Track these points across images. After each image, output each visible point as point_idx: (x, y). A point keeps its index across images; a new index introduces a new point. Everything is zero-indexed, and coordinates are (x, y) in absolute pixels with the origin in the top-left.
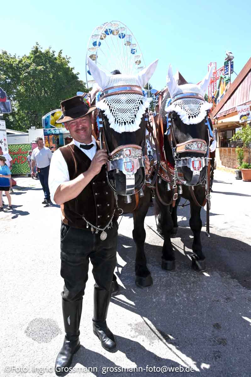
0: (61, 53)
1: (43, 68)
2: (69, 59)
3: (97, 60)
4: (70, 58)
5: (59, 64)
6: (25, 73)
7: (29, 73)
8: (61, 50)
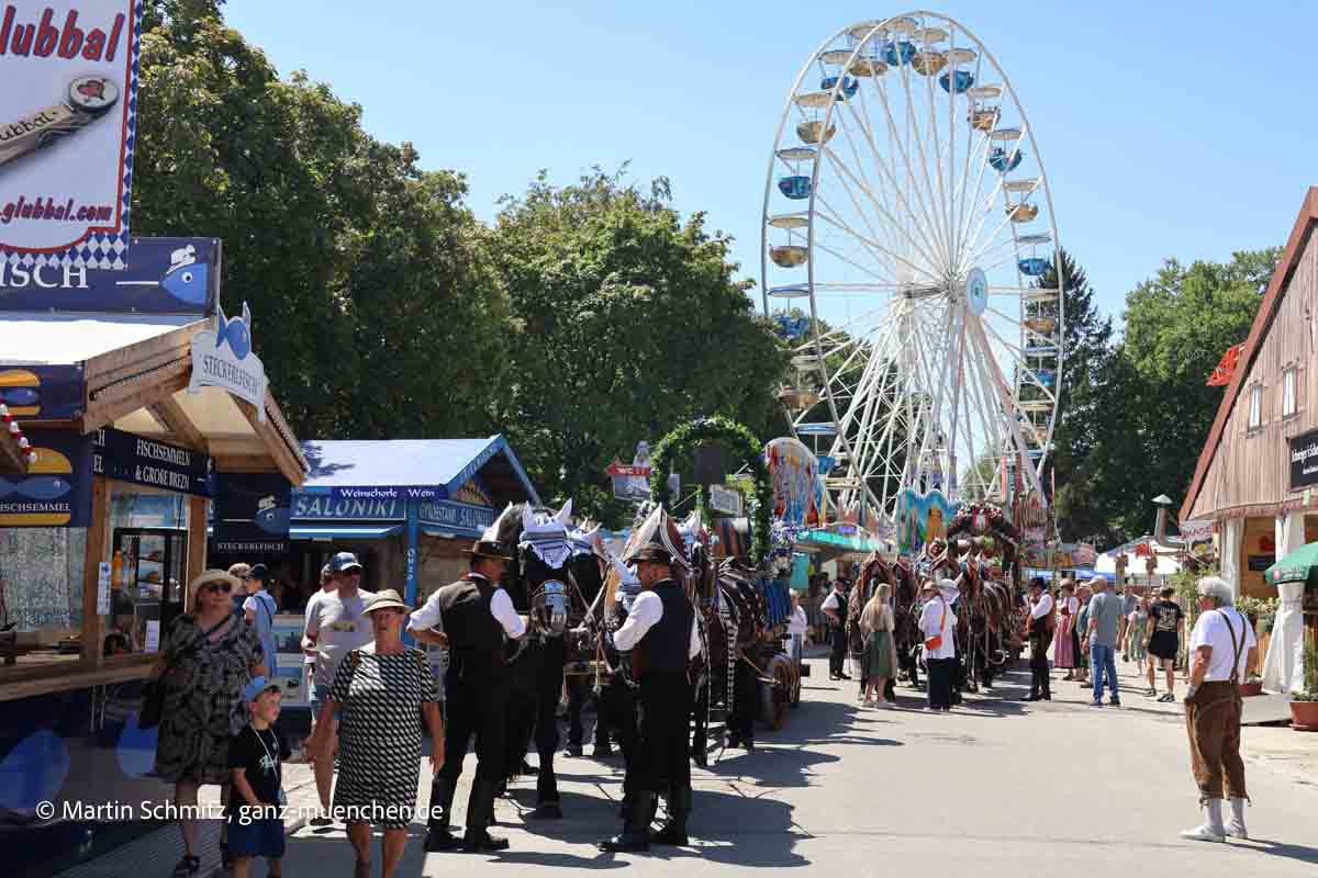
0: (702, 221)
1: (648, 293)
2: (726, 241)
3: (819, 191)
4: (731, 241)
5: (697, 273)
6: (582, 309)
7: (599, 309)
8: (701, 214)
